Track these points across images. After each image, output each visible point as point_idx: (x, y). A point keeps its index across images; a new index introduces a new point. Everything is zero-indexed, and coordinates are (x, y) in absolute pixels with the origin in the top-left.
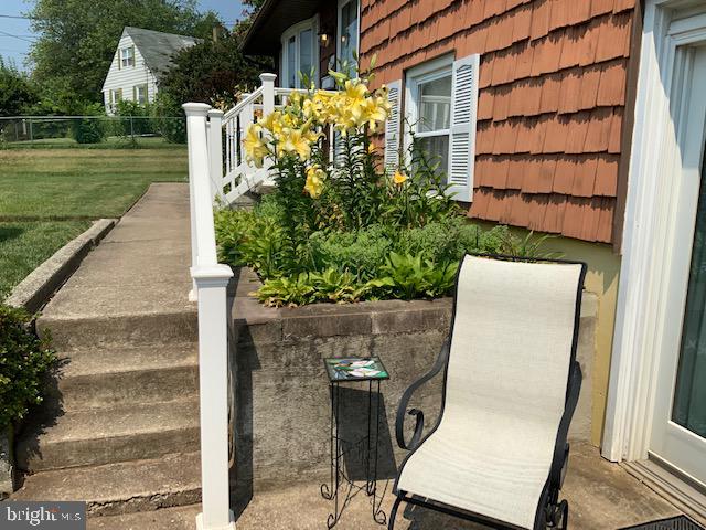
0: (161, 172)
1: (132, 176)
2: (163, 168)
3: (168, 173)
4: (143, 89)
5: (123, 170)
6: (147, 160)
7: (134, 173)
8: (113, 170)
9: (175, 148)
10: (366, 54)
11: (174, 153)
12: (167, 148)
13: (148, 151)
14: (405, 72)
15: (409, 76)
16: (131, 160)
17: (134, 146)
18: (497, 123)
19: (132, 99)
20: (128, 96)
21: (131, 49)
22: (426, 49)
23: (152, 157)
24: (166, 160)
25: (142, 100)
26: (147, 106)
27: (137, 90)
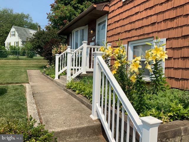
0: (26, 67)
1: (18, 68)
2: (27, 66)
3: (29, 67)
4: (17, 43)
5: (15, 66)
6: (22, 63)
7: (19, 67)
8: (12, 66)
9: (30, 60)
10: (109, 37)
11: (30, 61)
12: (27, 60)
13: (22, 60)
14: (128, 42)
15: (130, 43)
16: (17, 63)
17: (18, 59)
18: (175, 59)
19: (14, 45)
20: (12, 44)
21: (14, 32)
22: (138, 36)
23: (24, 62)
24: (28, 63)
25: (17, 46)
26: (19, 47)
27: (16, 43)
